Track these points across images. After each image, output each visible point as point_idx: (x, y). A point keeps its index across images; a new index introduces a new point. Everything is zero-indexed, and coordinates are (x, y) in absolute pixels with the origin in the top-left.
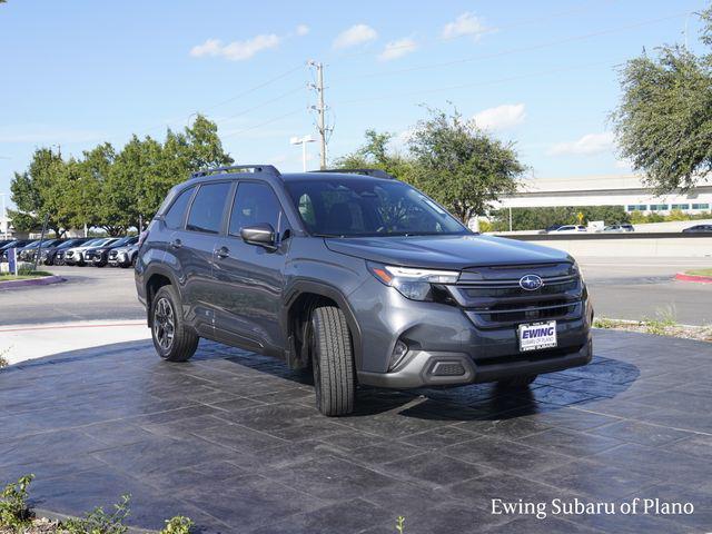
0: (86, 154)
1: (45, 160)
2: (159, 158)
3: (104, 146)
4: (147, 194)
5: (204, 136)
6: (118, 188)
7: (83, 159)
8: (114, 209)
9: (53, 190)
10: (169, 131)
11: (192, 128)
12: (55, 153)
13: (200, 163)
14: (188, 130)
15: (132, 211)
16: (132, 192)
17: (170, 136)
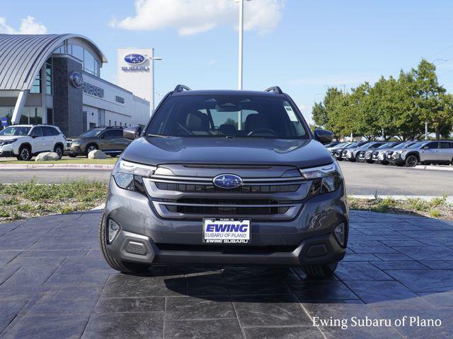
0: (353, 90)
1: (333, 94)
2: (393, 90)
3: (365, 84)
4: (385, 114)
5: (424, 73)
6: (368, 110)
7: (351, 93)
8: (364, 124)
9: (334, 113)
10: (402, 71)
11: (416, 69)
12: (339, 90)
13: (421, 93)
14: (413, 70)
15: (375, 126)
16: (376, 113)
17: (402, 75)
